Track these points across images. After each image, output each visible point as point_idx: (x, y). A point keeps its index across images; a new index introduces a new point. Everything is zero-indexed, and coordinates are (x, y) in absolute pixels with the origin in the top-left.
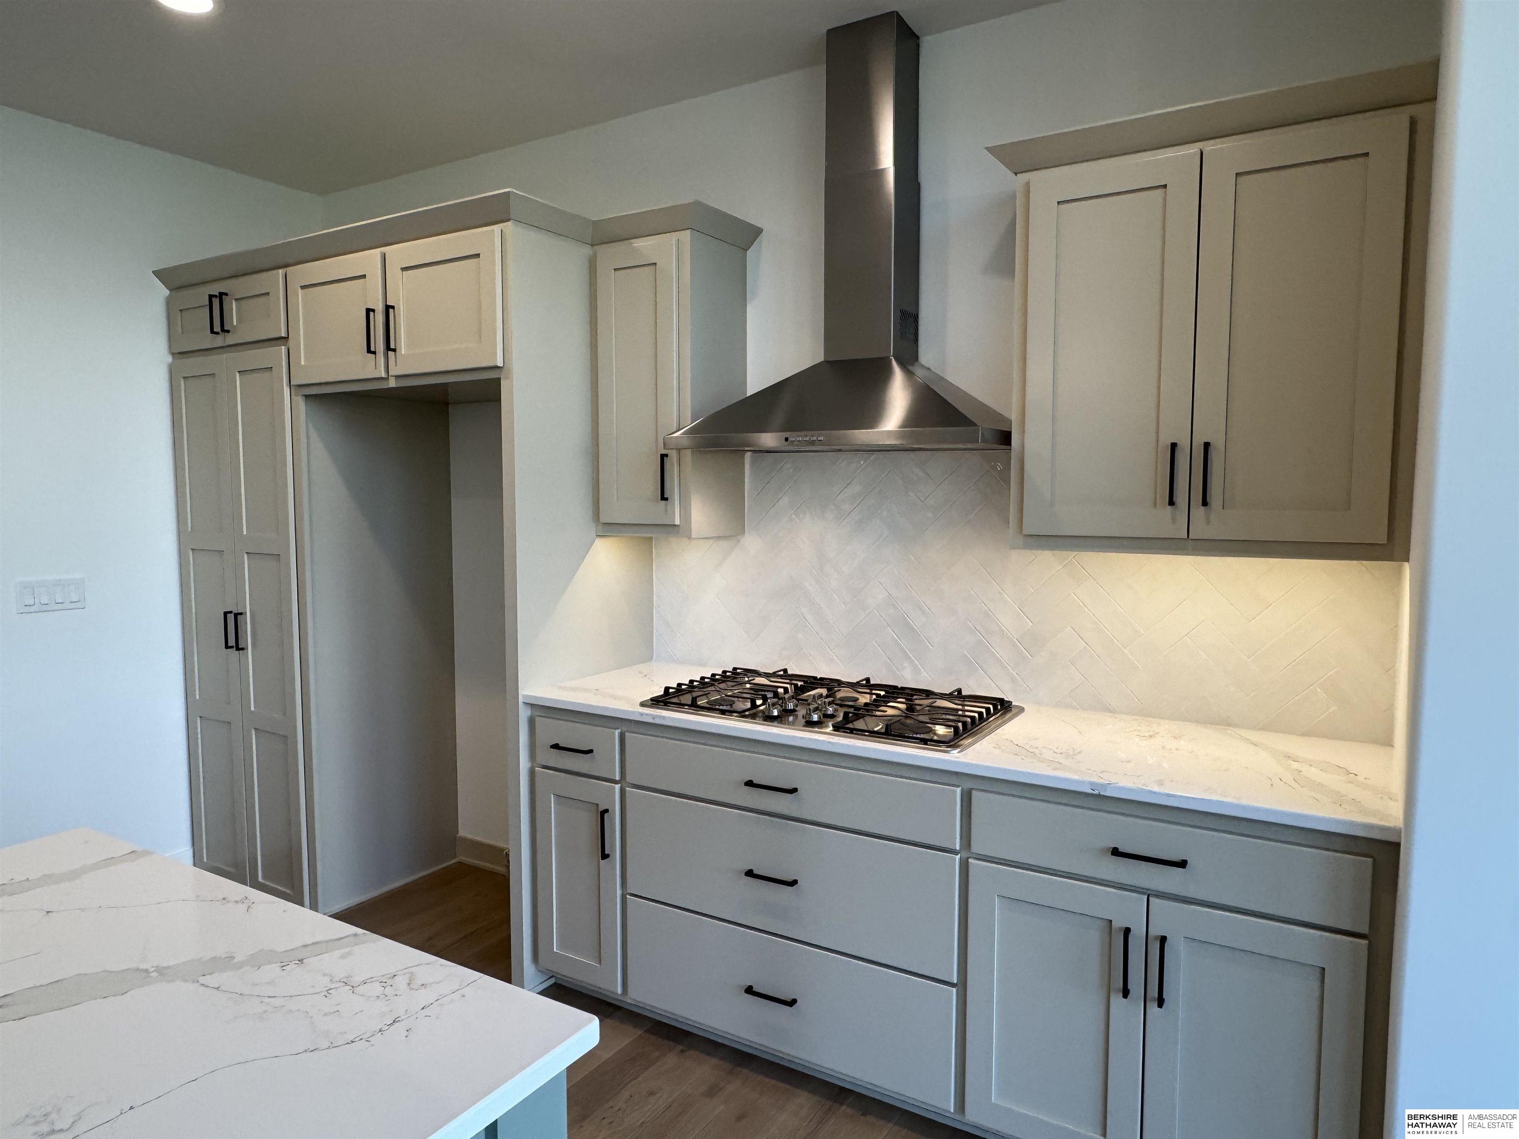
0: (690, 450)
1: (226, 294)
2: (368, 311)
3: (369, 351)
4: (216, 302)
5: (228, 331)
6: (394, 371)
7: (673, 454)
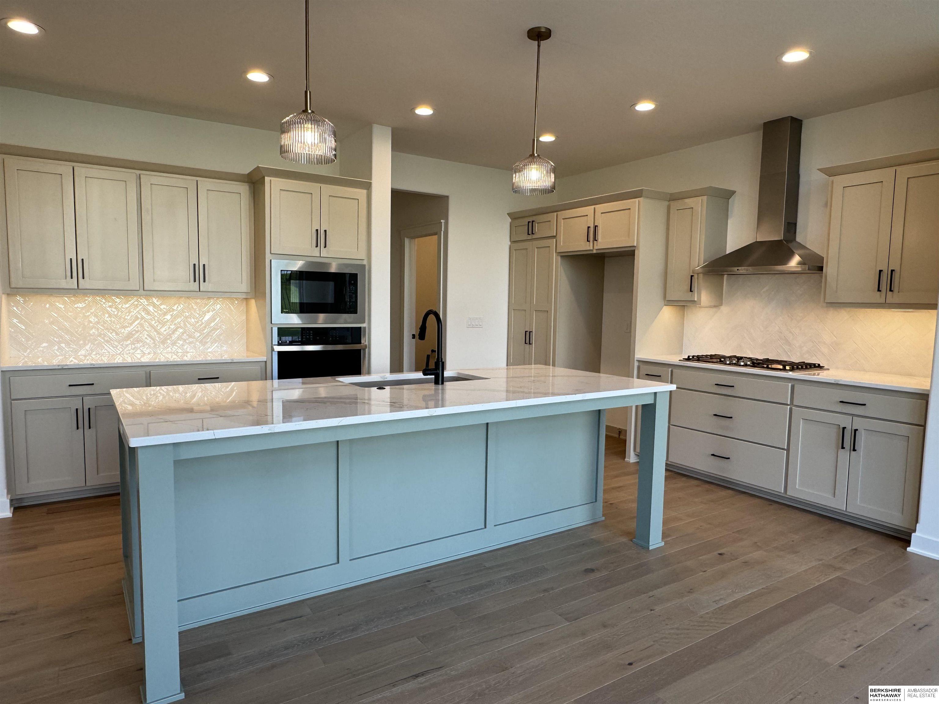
0: (702, 274)
1: (534, 221)
2: (589, 227)
3: (588, 241)
4: (530, 224)
5: (534, 234)
6: (596, 247)
7: (696, 276)
